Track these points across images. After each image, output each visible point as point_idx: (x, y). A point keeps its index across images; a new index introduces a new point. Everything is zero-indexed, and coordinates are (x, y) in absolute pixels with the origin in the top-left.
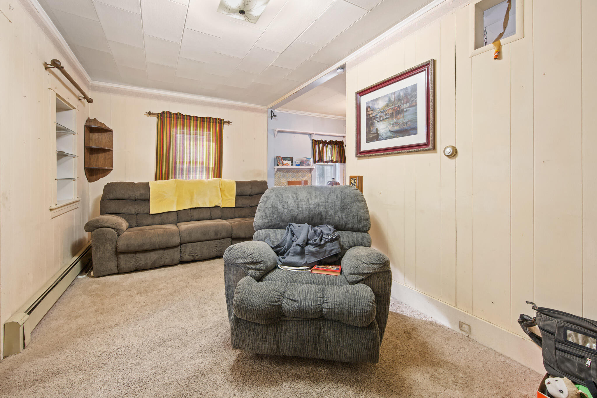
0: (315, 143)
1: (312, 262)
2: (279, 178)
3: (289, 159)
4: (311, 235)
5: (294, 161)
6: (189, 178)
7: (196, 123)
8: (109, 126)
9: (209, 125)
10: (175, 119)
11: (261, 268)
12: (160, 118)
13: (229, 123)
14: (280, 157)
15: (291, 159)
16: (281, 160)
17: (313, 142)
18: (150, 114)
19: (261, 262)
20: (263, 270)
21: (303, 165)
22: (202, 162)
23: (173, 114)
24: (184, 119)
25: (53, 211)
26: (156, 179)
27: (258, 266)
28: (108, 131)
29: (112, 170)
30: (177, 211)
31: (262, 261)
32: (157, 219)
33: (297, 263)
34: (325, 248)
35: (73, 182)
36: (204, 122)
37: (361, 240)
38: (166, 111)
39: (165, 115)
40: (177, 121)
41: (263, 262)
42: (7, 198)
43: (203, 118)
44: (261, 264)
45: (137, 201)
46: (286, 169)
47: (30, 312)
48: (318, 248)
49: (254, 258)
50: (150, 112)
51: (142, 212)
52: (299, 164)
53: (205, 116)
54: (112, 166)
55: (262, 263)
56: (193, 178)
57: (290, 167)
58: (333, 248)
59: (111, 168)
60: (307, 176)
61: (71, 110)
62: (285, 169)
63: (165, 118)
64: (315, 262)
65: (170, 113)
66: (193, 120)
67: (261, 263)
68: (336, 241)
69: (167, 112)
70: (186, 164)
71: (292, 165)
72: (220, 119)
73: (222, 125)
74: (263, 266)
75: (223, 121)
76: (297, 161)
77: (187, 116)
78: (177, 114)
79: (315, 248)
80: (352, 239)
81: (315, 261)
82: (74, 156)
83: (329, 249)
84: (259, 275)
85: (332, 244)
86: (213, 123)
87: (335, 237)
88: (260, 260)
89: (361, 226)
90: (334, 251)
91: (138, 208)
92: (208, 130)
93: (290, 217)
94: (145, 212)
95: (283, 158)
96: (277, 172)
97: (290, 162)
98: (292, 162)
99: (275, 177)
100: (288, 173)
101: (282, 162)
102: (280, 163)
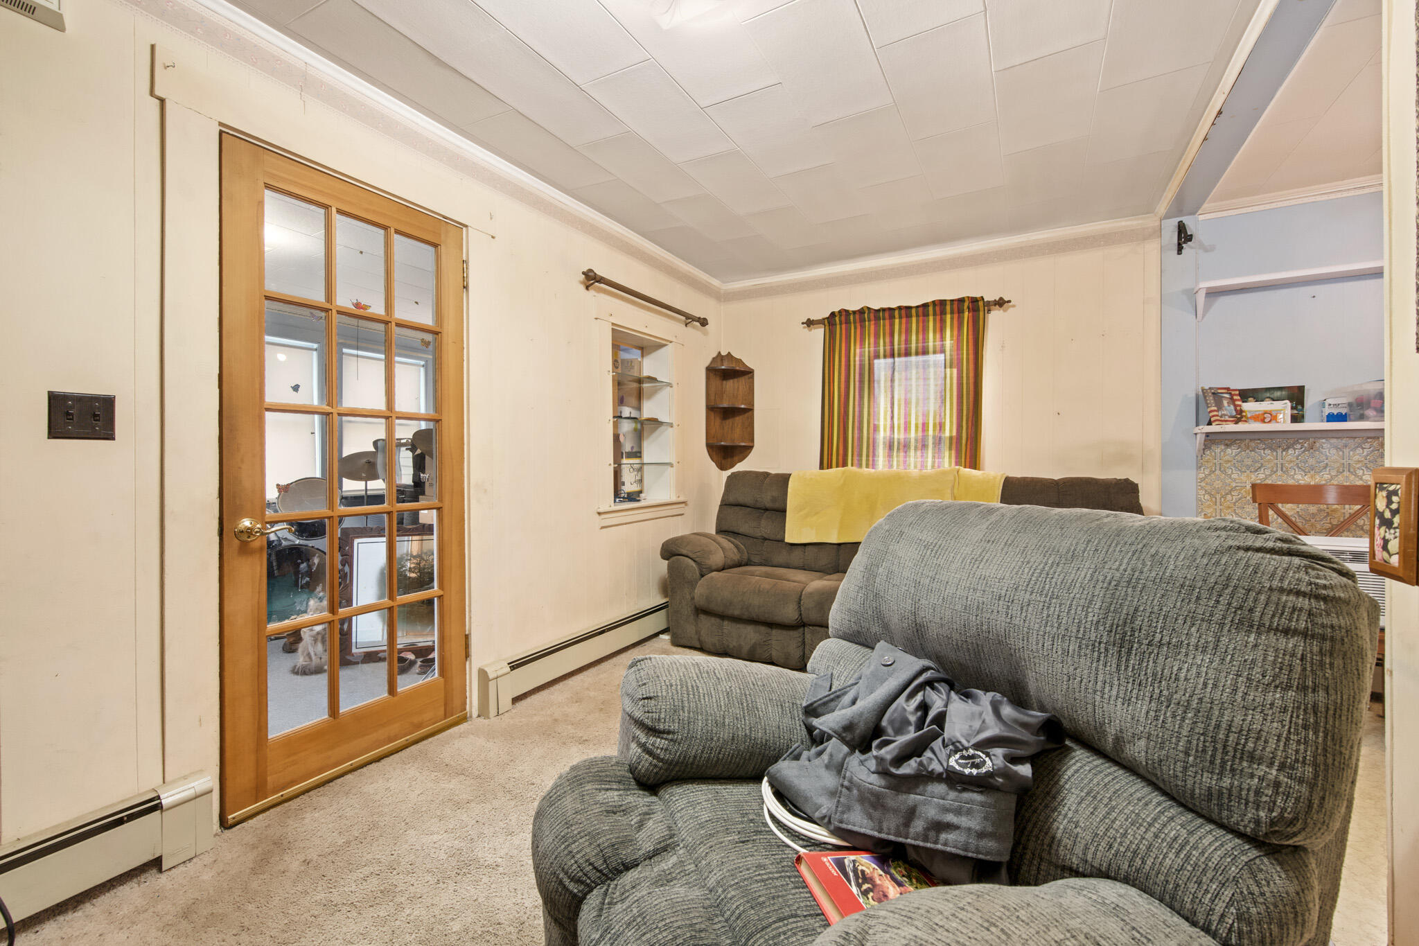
1: (850, 827)
2: (1224, 472)
3: (1278, 394)
4: (895, 715)
5: (1310, 400)
6: (891, 466)
7: (907, 323)
8: (750, 363)
9: (943, 322)
10: (858, 325)
11: (659, 751)
12: (827, 327)
13: (1001, 303)
14: (1228, 389)
15: (1296, 396)
16: (1232, 400)
18: (810, 323)
19: (664, 732)
20: (663, 759)
21: (1362, 418)
22: (924, 425)
23: (854, 312)
24: (877, 319)
25: (603, 516)
26: (821, 467)
27: (652, 740)
28: (748, 373)
29: (751, 447)
30: (839, 544)
31: (669, 732)
32: (796, 556)
33: (806, 799)
34: (912, 796)
35: (670, 469)
36: (926, 318)
37: (1182, 868)
38: (836, 310)
39: (837, 319)
40: (863, 327)
41: (670, 736)
42: (486, 491)
43: (925, 306)
44: (663, 741)
45: (768, 512)
46: (1262, 436)
47: (515, 665)
48: (883, 782)
49: (648, 712)
50: (809, 319)
51: (772, 537)
52: (1344, 411)
53: (929, 300)
54: (753, 441)
55: (666, 739)
56: (898, 465)
57: (1284, 423)
58: (950, 818)
59: (750, 444)
61: (666, 345)
62: (1253, 437)
63: (838, 327)
64: (864, 835)
65: (847, 311)
66: (900, 317)
67: (665, 736)
68: (981, 792)
69: (840, 312)
70: (885, 431)
71: (1296, 419)
72: (972, 298)
73: (981, 314)
74: (666, 750)
75: (981, 303)
76: (1329, 401)
77: (884, 310)
78: (861, 311)
79: (874, 778)
80: (1124, 835)
81: (863, 830)
82: (671, 425)
83: (931, 812)
84: (647, 770)
85: (953, 795)
86: (952, 313)
87: (975, 771)
88: (662, 727)
89: (1208, 780)
90: (950, 836)
91: (765, 527)
92: (938, 336)
93: (906, 621)
94: (779, 537)
95: (1245, 395)
96: (1210, 448)
97: (1284, 408)
98: (1299, 407)
99: (1199, 468)
100: (1268, 452)
101: (1238, 408)
102: (1225, 412)
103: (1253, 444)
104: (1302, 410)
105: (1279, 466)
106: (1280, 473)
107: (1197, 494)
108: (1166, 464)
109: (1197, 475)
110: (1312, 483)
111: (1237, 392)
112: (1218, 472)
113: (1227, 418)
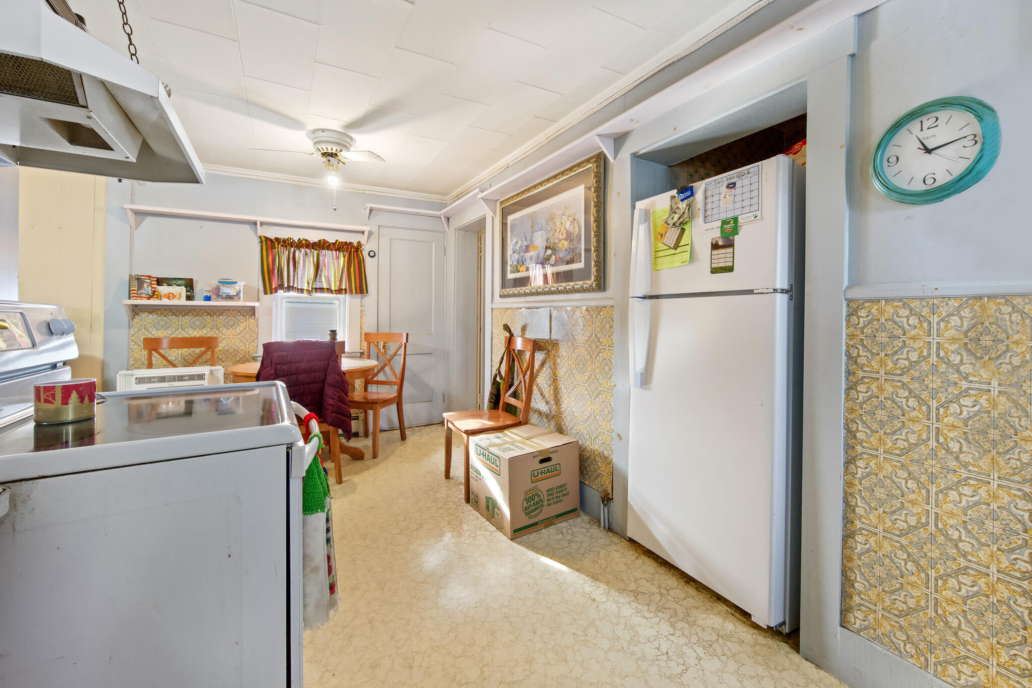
0: (269, 245)
2: (147, 330)
3: (180, 282)
5: (198, 288)
14: (150, 277)
15: (189, 284)
16: (151, 284)
17: (261, 242)
46: (171, 308)
52: (210, 295)
57: (183, 302)
60: (243, 325)
62: (165, 308)
71: (189, 298)
76: (205, 290)
95: (160, 282)
96: (138, 315)
97: (183, 290)
98: (192, 291)
99: (129, 327)
100: (173, 317)
101: (153, 289)
102: (144, 292)
103: (165, 312)
104: (193, 293)
105: (180, 325)
106: (180, 330)
107: (129, 345)
108: (107, 325)
109: (129, 333)
110: (198, 336)
111: (156, 279)
112: (143, 330)
113: (144, 295)
